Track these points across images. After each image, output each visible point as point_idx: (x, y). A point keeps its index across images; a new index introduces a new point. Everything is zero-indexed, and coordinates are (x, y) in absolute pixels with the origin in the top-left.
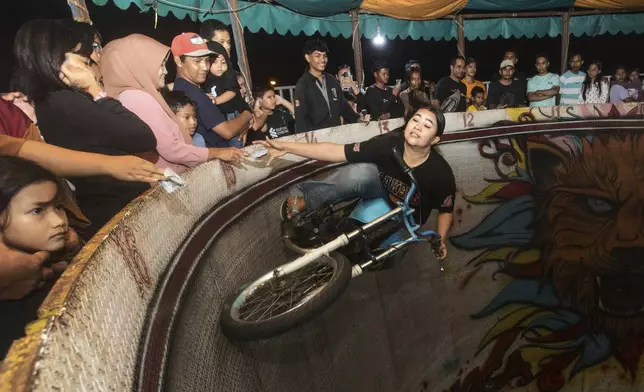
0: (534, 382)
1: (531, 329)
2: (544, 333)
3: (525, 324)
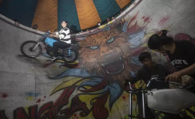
0: (91, 113)
1: (82, 86)
2: (88, 88)
3: (77, 84)
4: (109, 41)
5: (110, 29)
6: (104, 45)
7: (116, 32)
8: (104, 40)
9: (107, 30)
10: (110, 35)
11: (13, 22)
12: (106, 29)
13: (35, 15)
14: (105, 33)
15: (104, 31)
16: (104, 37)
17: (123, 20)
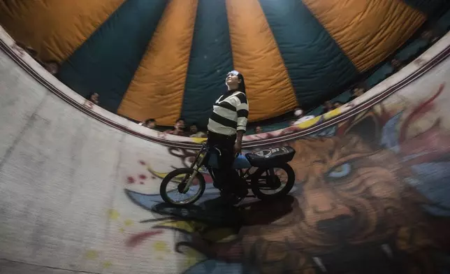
4: (334, 174)
5: (335, 134)
6: (317, 186)
7: (355, 145)
8: (318, 168)
9: (323, 134)
10: (336, 155)
11: (80, 100)
12: (322, 131)
13: (134, 82)
14: (318, 144)
15: (313, 136)
16: (314, 157)
17: (378, 109)
